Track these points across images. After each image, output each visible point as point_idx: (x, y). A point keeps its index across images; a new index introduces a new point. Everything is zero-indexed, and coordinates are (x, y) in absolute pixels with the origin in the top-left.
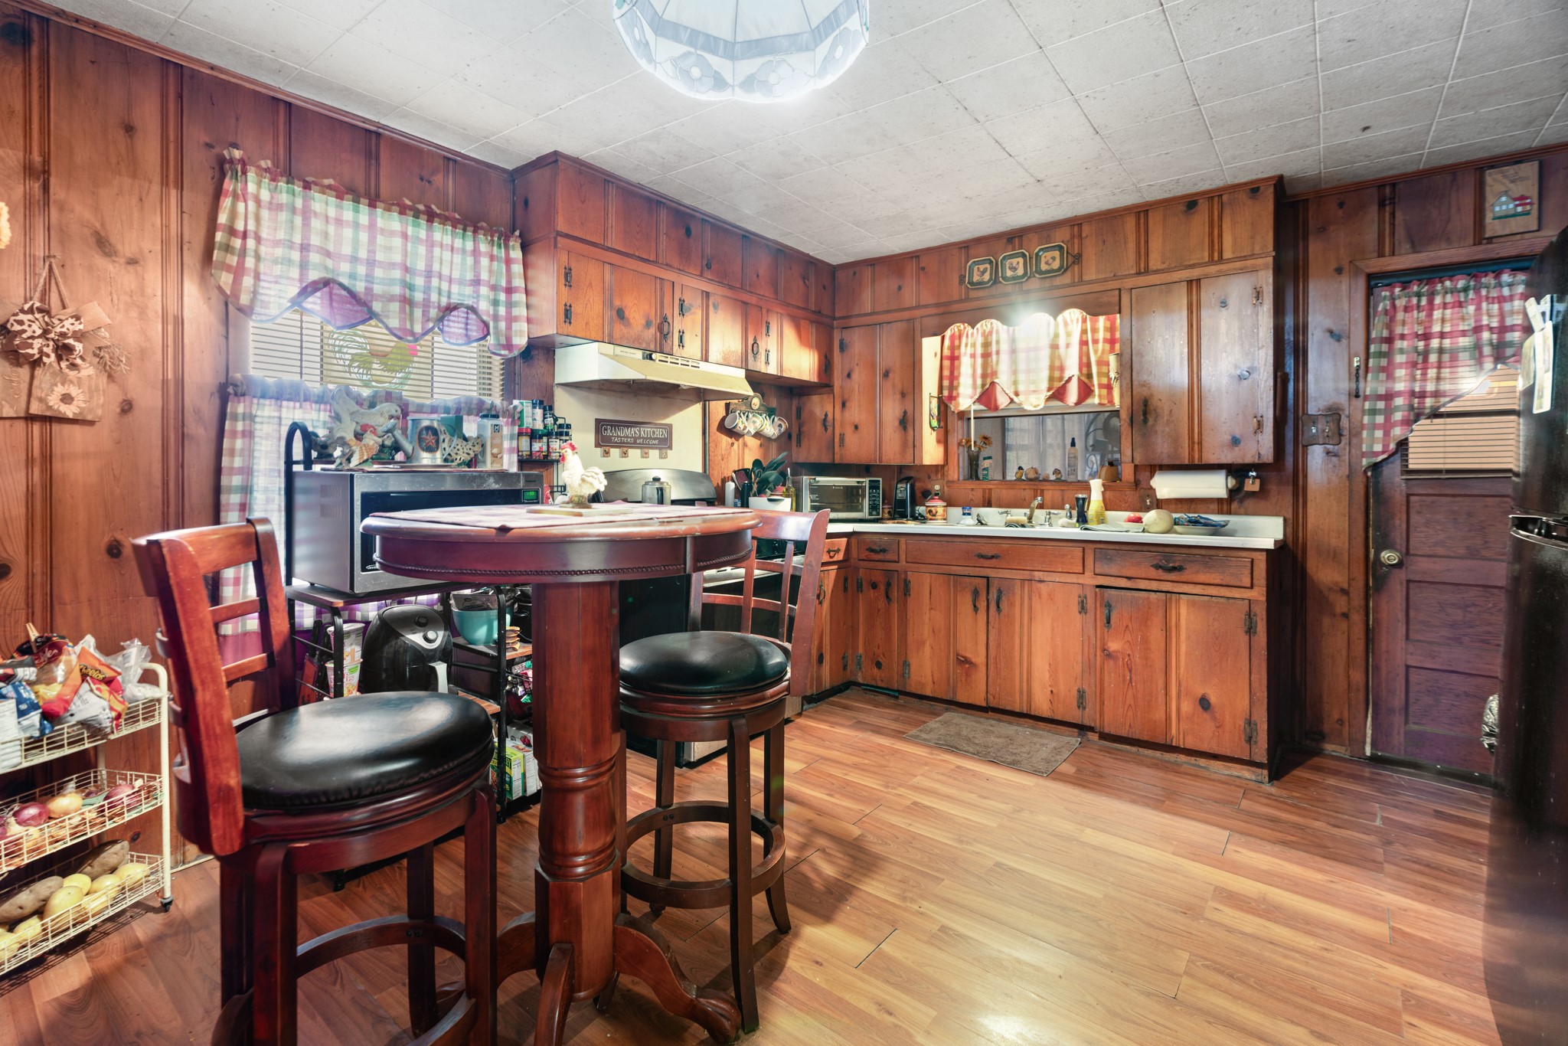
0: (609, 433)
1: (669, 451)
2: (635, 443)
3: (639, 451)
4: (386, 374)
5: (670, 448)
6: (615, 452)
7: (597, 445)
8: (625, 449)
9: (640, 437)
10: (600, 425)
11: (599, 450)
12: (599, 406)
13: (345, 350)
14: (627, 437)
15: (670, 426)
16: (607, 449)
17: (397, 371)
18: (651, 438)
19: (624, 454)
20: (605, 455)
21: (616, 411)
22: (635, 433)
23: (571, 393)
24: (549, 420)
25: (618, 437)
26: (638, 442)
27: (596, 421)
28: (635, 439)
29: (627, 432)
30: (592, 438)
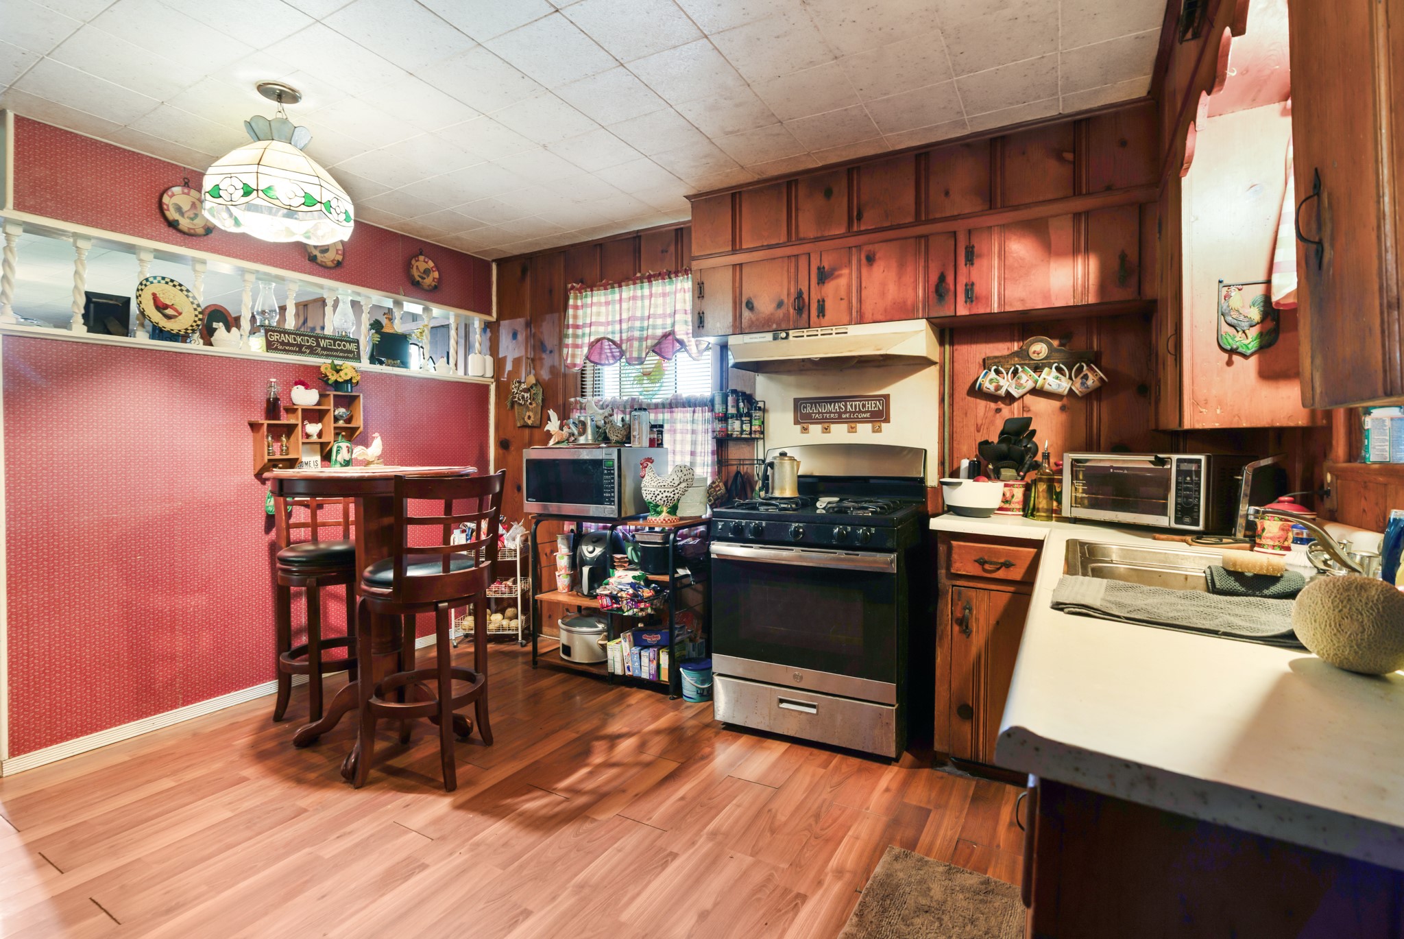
0: (809, 410)
1: (884, 425)
2: (840, 417)
3: (845, 426)
4: (650, 385)
5: (887, 420)
6: (816, 429)
7: (796, 422)
8: (826, 425)
9: (846, 412)
10: (798, 404)
11: (798, 427)
12: (799, 386)
13: (630, 375)
14: (831, 412)
15: (887, 397)
16: (805, 425)
17: (656, 383)
18: (860, 412)
19: (826, 430)
20: (805, 430)
21: (818, 388)
22: (840, 408)
23: (771, 379)
24: (741, 405)
25: (819, 413)
26: (844, 416)
27: (795, 399)
28: (840, 414)
29: (830, 407)
30: (790, 416)
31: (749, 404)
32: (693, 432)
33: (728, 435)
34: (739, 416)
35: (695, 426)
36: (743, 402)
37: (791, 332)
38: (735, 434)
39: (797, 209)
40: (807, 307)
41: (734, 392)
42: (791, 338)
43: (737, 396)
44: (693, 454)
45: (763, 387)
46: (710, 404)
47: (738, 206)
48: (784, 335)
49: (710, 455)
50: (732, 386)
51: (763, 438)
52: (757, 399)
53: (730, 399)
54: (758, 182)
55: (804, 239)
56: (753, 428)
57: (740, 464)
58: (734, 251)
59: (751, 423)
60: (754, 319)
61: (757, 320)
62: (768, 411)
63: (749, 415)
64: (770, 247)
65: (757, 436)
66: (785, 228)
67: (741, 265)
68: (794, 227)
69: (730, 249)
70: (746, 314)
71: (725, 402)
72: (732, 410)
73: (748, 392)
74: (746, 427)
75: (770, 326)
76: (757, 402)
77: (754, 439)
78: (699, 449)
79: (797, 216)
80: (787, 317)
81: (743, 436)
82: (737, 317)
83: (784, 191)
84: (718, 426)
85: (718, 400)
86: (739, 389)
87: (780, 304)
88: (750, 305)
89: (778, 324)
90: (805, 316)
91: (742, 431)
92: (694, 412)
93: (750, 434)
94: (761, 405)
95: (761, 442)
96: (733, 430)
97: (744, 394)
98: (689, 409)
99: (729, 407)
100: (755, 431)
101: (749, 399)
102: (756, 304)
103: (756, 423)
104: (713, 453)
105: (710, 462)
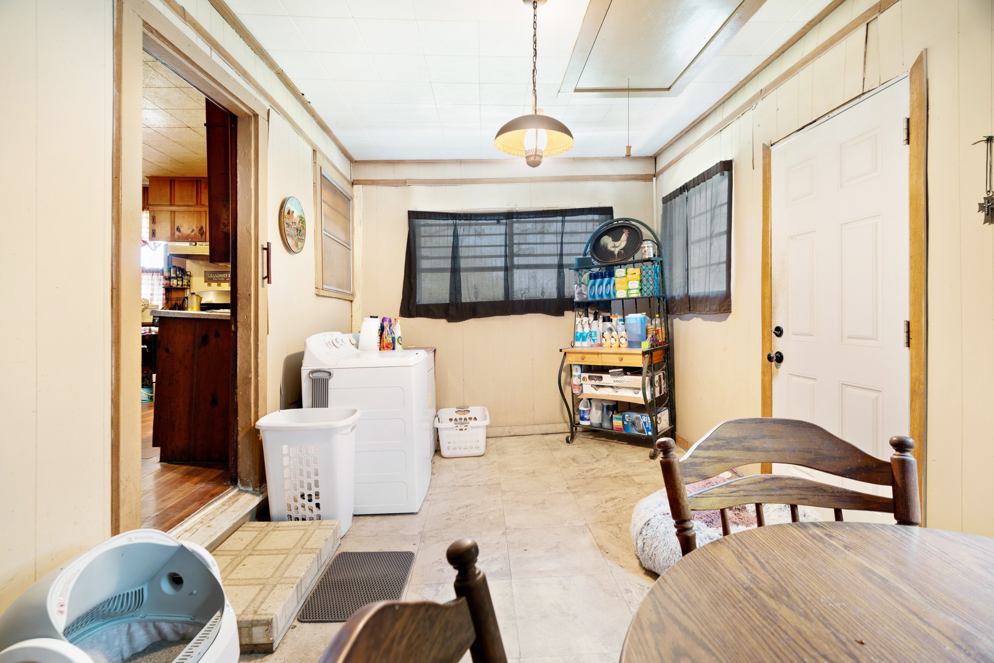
0: (211, 276)
2: (225, 280)
6: (214, 285)
7: (206, 281)
8: (219, 283)
10: (206, 274)
11: (207, 284)
12: (207, 266)
14: (221, 278)
16: (210, 283)
19: (219, 285)
20: (209, 285)
21: (216, 268)
22: (225, 276)
23: (194, 262)
24: (178, 273)
25: (216, 278)
26: (227, 279)
27: (205, 272)
28: (225, 278)
29: (221, 276)
30: (203, 279)
31: (183, 272)
32: (152, 284)
33: (171, 286)
34: (177, 278)
35: (153, 282)
36: (179, 271)
37: (197, 243)
38: (174, 286)
39: (201, 192)
40: (205, 233)
41: (174, 267)
42: (197, 245)
43: (176, 269)
44: (152, 295)
45: (190, 266)
46: (162, 272)
47: (173, 186)
48: (194, 244)
49: (162, 295)
50: (174, 264)
51: (190, 288)
52: (187, 271)
53: (172, 270)
54: (183, 178)
55: (204, 205)
56: (184, 283)
57: (178, 300)
58: (171, 205)
59: (182, 281)
60: (180, 236)
61: (182, 236)
62: (192, 276)
63: (182, 277)
64: (188, 206)
65: (186, 287)
66: (195, 199)
67: (174, 212)
68: (199, 199)
69: (169, 204)
70: (177, 233)
71: (170, 271)
72: (173, 275)
73: (182, 267)
74: (180, 283)
75: (188, 239)
76: (187, 272)
77: (185, 289)
78: (155, 292)
79: (201, 195)
80: (195, 236)
81: (178, 287)
82: (173, 234)
83: (195, 183)
84: (166, 282)
85: (166, 270)
86: (177, 265)
87: (193, 231)
88: (178, 229)
89: (192, 239)
90: (204, 237)
91: (178, 285)
92: (153, 275)
93: (182, 286)
94: (189, 273)
95: (188, 290)
96: (173, 284)
97: (179, 268)
98: (150, 274)
99: (172, 274)
100: (185, 285)
101: (183, 271)
102: (181, 229)
103: (185, 282)
104: (163, 295)
105: (161, 299)
